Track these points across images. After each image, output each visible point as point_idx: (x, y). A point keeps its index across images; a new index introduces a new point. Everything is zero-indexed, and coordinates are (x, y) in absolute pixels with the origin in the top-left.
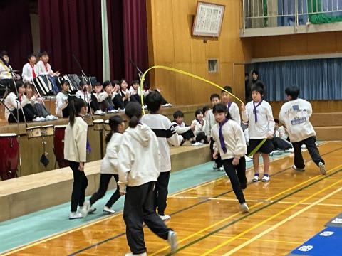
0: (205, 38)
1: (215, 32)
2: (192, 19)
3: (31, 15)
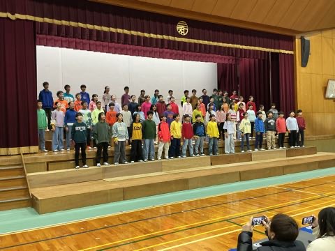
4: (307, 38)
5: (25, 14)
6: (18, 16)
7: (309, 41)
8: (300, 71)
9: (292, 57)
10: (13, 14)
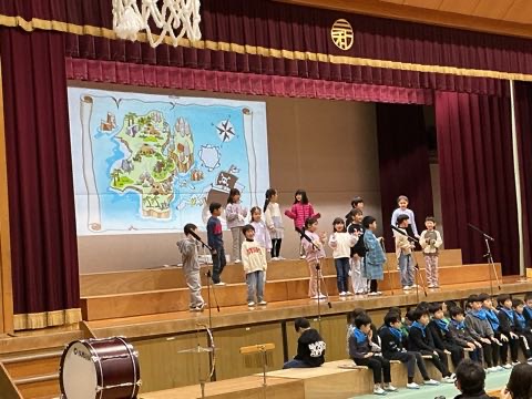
3: (431, 165)
5: (51, 19)
6: (39, 23)
10: (28, 19)
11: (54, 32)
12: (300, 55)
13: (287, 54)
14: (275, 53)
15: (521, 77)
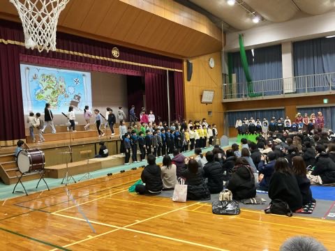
0: (207, 103)
1: (211, 101)
2: (201, 96)
3: (143, 95)
4: (190, 62)
5: (14, 40)
6: (10, 42)
7: (192, 64)
8: (187, 84)
9: (182, 74)
10: (6, 40)
11: (15, 45)
12: (102, 58)
13: (97, 57)
14: (93, 57)
15: (170, 69)
